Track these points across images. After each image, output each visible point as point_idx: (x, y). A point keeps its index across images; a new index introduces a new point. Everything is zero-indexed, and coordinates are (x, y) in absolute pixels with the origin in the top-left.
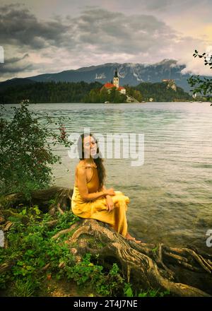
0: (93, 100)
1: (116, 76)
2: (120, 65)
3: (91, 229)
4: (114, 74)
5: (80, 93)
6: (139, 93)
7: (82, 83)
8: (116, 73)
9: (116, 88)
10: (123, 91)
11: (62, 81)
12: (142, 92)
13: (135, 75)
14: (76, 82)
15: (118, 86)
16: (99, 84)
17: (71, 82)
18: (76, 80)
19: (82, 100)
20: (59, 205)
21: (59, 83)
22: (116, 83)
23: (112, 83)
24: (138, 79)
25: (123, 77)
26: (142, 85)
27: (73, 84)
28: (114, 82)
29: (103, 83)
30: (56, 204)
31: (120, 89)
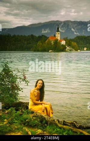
0: (40, 49)
1: (58, 31)
2: (61, 22)
3: (37, 114)
4: (57, 29)
5: (30, 43)
6: (75, 44)
7: (32, 36)
8: (58, 29)
9: (57, 40)
10: (63, 43)
11: (16, 34)
12: (78, 43)
13: (73, 29)
14: (27, 35)
15: (59, 38)
16: (45, 37)
17: (23, 35)
18: (27, 34)
19: (31, 49)
20: (23, 109)
21: (14, 36)
22: (58, 36)
23: (55, 36)
24: (75, 33)
25: (63, 31)
26: (78, 37)
27: (25, 36)
28: (57, 35)
29: (48, 36)
30: (22, 109)
31: (61, 41)
